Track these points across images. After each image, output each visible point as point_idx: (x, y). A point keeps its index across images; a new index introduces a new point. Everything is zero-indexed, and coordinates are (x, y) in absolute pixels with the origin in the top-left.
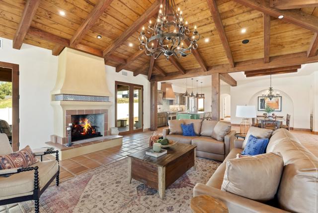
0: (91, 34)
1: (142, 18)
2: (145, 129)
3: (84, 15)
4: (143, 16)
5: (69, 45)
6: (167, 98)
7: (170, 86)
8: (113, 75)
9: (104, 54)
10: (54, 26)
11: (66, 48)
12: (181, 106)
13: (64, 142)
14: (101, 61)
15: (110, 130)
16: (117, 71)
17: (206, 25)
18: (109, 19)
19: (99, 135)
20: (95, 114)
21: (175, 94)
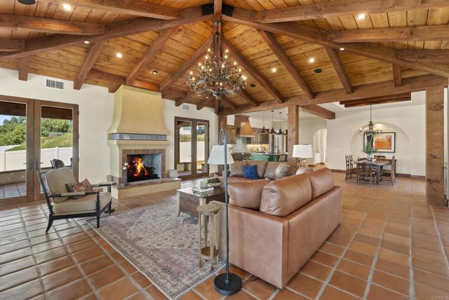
0: (147, 71)
1: (198, 53)
2: (212, 174)
3: (140, 55)
4: (199, 50)
5: (125, 82)
6: (241, 136)
7: (246, 119)
8: (172, 110)
9: (161, 89)
10: (111, 66)
11: (122, 86)
12: (263, 145)
13: (120, 182)
14: (158, 96)
15: (169, 172)
16: (177, 105)
17: (268, 55)
18: (164, 56)
19: (156, 177)
20: (152, 155)
21: (254, 129)
